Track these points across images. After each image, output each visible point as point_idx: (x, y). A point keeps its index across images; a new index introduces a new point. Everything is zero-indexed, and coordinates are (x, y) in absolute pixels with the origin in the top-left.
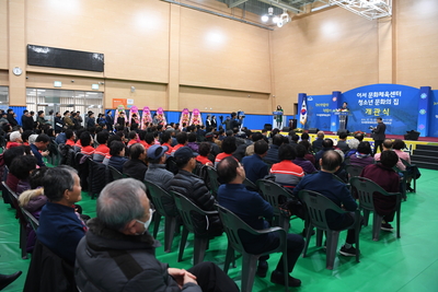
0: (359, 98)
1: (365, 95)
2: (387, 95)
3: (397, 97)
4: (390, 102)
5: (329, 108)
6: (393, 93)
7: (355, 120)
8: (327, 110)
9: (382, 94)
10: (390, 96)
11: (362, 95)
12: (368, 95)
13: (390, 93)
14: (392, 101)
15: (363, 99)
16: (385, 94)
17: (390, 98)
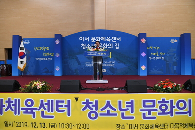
0: (82, 42)
1: (87, 39)
2: (109, 40)
3: (117, 42)
5: (50, 51)
6: (114, 38)
7: (79, 63)
8: (48, 54)
9: (104, 39)
10: (111, 41)
11: (85, 39)
12: (90, 39)
13: (111, 38)
14: (114, 45)
15: (86, 43)
16: (106, 38)
17: (111, 42)
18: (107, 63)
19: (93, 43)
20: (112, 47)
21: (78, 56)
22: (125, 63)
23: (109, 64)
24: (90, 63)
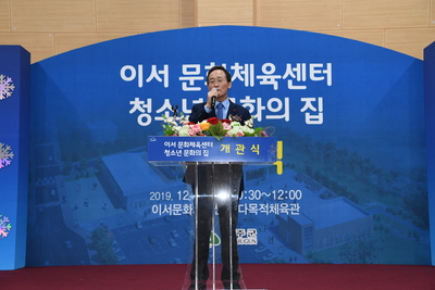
0: (132, 90)
2: (269, 78)
3: (314, 89)
4: (282, 110)
6: (297, 72)
7: (118, 199)
9: (244, 73)
10: (283, 83)
11: (147, 73)
12: (175, 73)
13: (280, 70)
14: (296, 106)
15: (154, 92)
16: (258, 71)
17: (283, 91)
18: (264, 200)
19: (191, 96)
20: (286, 116)
21: (112, 162)
22: (354, 199)
23: (271, 200)
24: (175, 199)
